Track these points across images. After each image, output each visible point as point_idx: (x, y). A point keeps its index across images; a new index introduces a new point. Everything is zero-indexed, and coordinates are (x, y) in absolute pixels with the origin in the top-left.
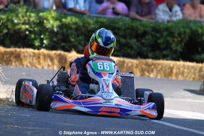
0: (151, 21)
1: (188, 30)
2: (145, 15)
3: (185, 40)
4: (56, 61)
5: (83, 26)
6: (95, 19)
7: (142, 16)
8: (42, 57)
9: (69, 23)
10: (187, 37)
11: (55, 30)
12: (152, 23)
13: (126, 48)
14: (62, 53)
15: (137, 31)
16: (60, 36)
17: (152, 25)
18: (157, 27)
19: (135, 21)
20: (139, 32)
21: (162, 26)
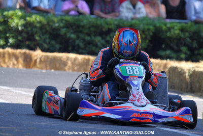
0: (115, 18)
1: (151, 27)
2: (109, 13)
3: (149, 37)
4: (21, 60)
5: (48, 24)
6: (59, 18)
7: (106, 13)
8: (6, 56)
9: (34, 22)
10: (151, 34)
11: (20, 28)
12: (116, 20)
13: (91, 46)
14: (27, 51)
15: (102, 28)
16: (25, 35)
17: (116, 23)
18: (122, 25)
19: (99, 18)
20: (104, 30)
21: (125, 23)
